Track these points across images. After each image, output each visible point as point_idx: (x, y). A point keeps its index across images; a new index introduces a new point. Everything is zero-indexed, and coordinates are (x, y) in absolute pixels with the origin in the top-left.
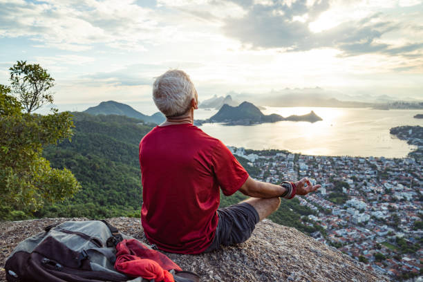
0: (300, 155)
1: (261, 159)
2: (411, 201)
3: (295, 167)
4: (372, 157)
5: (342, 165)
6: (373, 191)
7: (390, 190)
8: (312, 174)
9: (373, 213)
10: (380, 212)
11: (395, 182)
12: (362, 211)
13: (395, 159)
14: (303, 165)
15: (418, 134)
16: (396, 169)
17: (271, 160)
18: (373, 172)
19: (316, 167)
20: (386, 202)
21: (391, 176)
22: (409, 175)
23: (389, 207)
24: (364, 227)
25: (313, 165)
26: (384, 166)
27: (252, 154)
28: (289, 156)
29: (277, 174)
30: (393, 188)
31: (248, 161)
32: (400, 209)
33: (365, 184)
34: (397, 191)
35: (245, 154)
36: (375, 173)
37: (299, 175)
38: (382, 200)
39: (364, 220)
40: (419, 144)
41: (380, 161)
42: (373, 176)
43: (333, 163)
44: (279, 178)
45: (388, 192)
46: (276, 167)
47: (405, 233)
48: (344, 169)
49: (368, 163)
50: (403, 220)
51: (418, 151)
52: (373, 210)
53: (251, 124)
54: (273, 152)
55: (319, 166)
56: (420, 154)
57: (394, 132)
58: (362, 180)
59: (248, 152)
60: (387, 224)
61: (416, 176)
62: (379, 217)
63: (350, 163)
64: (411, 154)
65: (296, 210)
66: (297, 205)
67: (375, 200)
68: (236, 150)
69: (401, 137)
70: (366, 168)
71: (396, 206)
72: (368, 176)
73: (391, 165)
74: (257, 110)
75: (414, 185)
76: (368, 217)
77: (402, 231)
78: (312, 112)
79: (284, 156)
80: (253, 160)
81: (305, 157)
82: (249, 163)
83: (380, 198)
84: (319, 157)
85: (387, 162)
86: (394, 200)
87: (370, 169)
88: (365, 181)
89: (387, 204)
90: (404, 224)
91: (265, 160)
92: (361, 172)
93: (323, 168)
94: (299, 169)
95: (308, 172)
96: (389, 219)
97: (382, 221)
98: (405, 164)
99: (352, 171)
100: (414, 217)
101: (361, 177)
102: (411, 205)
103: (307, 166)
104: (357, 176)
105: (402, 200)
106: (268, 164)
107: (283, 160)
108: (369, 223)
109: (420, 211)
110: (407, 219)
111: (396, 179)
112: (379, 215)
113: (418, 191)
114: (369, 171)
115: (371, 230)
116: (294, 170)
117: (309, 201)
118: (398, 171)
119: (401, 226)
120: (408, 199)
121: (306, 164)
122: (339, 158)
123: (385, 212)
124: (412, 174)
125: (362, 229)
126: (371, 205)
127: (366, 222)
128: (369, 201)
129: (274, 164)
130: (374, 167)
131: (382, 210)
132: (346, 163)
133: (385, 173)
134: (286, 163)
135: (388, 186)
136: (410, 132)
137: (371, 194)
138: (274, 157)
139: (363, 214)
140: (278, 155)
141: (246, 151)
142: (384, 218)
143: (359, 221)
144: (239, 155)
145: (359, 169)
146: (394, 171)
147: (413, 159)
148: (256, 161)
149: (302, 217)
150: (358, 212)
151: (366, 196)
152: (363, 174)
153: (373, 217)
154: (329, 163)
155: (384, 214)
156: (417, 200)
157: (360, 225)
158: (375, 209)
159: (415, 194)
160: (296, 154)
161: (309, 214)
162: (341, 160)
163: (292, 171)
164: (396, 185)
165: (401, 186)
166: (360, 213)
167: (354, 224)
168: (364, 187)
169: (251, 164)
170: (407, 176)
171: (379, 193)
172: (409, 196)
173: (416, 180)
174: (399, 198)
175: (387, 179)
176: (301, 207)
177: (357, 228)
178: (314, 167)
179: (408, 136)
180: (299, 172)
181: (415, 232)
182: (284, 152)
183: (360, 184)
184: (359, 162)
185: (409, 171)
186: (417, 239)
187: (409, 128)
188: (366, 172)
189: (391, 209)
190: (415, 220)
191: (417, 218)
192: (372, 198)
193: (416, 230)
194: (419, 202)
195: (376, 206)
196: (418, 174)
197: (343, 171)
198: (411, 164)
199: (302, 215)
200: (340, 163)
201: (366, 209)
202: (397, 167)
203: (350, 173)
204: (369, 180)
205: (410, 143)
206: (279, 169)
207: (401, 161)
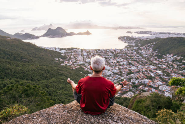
0: (83, 49)
1: (67, 52)
2: (126, 65)
3: (81, 54)
4: (112, 49)
5: (100, 53)
6: (112, 62)
7: (119, 61)
8: (89, 57)
9: (113, 71)
10: (115, 70)
11: (120, 58)
12: (109, 70)
13: (120, 49)
14: (85, 54)
15: (128, 39)
16: (121, 53)
17: (71, 52)
18: (112, 55)
19: (90, 54)
20: (117, 66)
21: (119, 56)
22: (125, 55)
23: (119, 68)
24: (110, 76)
25: (89, 53)
26: (116, 52)
27: (63, 50)
28: (79, 50)
29: (74, 58)
30: (120, 60)
31: (61, 53)
32: (122, 68)
33: (110, 60)
34: (121, 61)
35: (60, 50)
36: (113, 55)
37: (83, 58)
38: (116, 66)
39: (110, 74)
40: (128, 43)
41: (115, 50)
42: (113, 56)
43: (97, 52)
44: (75, 59)
45: (118, 62)
46: (74, 55)
47: (124, 77)
48: (101, 54)
49: (110, 51)
50: (123, 72)
51: (128, 45)
52: (113, 70)
53: (61, 37)
54: (72, 49)
55: (91, 53)
56: (128, 47)
57: (120, 38)
58: (108, 58)
59: (61, 49)
60: (118, 75)
61: (127, 55)
62: (115, 72)
63: (104, 52)
64: (126, 47)
65: (83, 72)
66: (83, 70)
67: (113, 66)
68: (55, 49)
69: (122, 40)
70: (109, 53)
71: (121, 67)
72: (111, 57)
73: (119, 51)
74: (64, 30)
75: (127, 59)
76: (111, 73)
77: (123, 77)
78: (88, 31)
79: (77, 50)
80: (64, 53)
81: (85, 50)
82: (62, 54)
83: (115, 65)
84: (91, 50)
85: (117, 50)
86: (120, 65)
87: (111, 53)
88: (109, 58)
89: (118, 67)
90: (124, 74)
91: (69, 52)
92: (108, 55)
93: (93, 54)
94: (83, 55)
95: (87, 56)
96: (119, 72)
97: (116, 74)
98: (124, 51)
99: (104, 55)
100: (127, 71)
101: (108, 57)
102: (126, 66)
103: (87, 54)
104: (106, 57)
105: (123, 65)
106: (70, 54)
107: (77, 52)
108: (111, 75)
109: (129, 68)
110: (125, 72)
111: (121, 57)
112: (115, 71)
113: (128, 61)
114: (111, 54)
115: (112, 78)
116: (81, 56)
117: (88, 68)
118: (121, 54)
119: (123, 75)
120: (125, 64)
121: (86, 53)
122: (99, 50)
123: (117, 70)
124: (126, 55)
125: (109, 77)
126: (112, 68)
127: (110, 75)
128: (111, 66)
129: (73, 54)
130: (112, 53)
131: (116, 69)
132: (102, 52)
133: (117, 55)
134: (78, 53)
135: (118, 60)
136: (125, 38)
137: (112, 63)
138: (72, 51)
139: (109, 72)
140: (74, 50)
141: (60, 49)
142: (117, 72)
143: (108, 74)
144: (57, 51)
145: (107, 54)
146: (120, 54)
147: (127, 49)
148: (65, 53)
149: (86, 75)
150: (107, 71)
151: (110, 64)
152: (108, 56)
153: (113, 72)
154: (95, 52)
155: (117, 71)
156: (128, 64)
157: (108, 76)
158: (114, 69)
159: (127, 62)
160: (82, 49)
161: (88, 74)
162: (100, 51)
163: (80, 56)
164: (121, 59)
165: (122, 60)
166: (108, 71)
167: (106, 76)
168: (109, 61)
169: (63, 55)
170: (124, 55)
171: (115, 63)
172: (125, 63)
173: (127, 57)
174: (122, 64)
175: (117, 57)
176: (85, 71)
177: (107, 77)
178: (89, 54)
179: (125, 40)
180: (83, 57)
181: (127, 76)
182: (76, 48)
183: (108, 60)
184: (107, 51)
185: (125, 54)
186: (128, 79)
187: (125, 37)
188: (110, 55)
189: (119, 69)
190: (127, 72)
191: (128, 71)
192: (112, 65)
193: (128, 75)
194: (129, 65)
195: (114, 68)
196: (128, 55)
197: (101, 55)
198: (126, 51)
199: (86, 74)
200: (100, 52)
201: (110, 69)
202: (121, 52)
203: (104, 56)
204: (111, 58)
205: (125, 42)
206: (75, 56)
207: (122, 50)
